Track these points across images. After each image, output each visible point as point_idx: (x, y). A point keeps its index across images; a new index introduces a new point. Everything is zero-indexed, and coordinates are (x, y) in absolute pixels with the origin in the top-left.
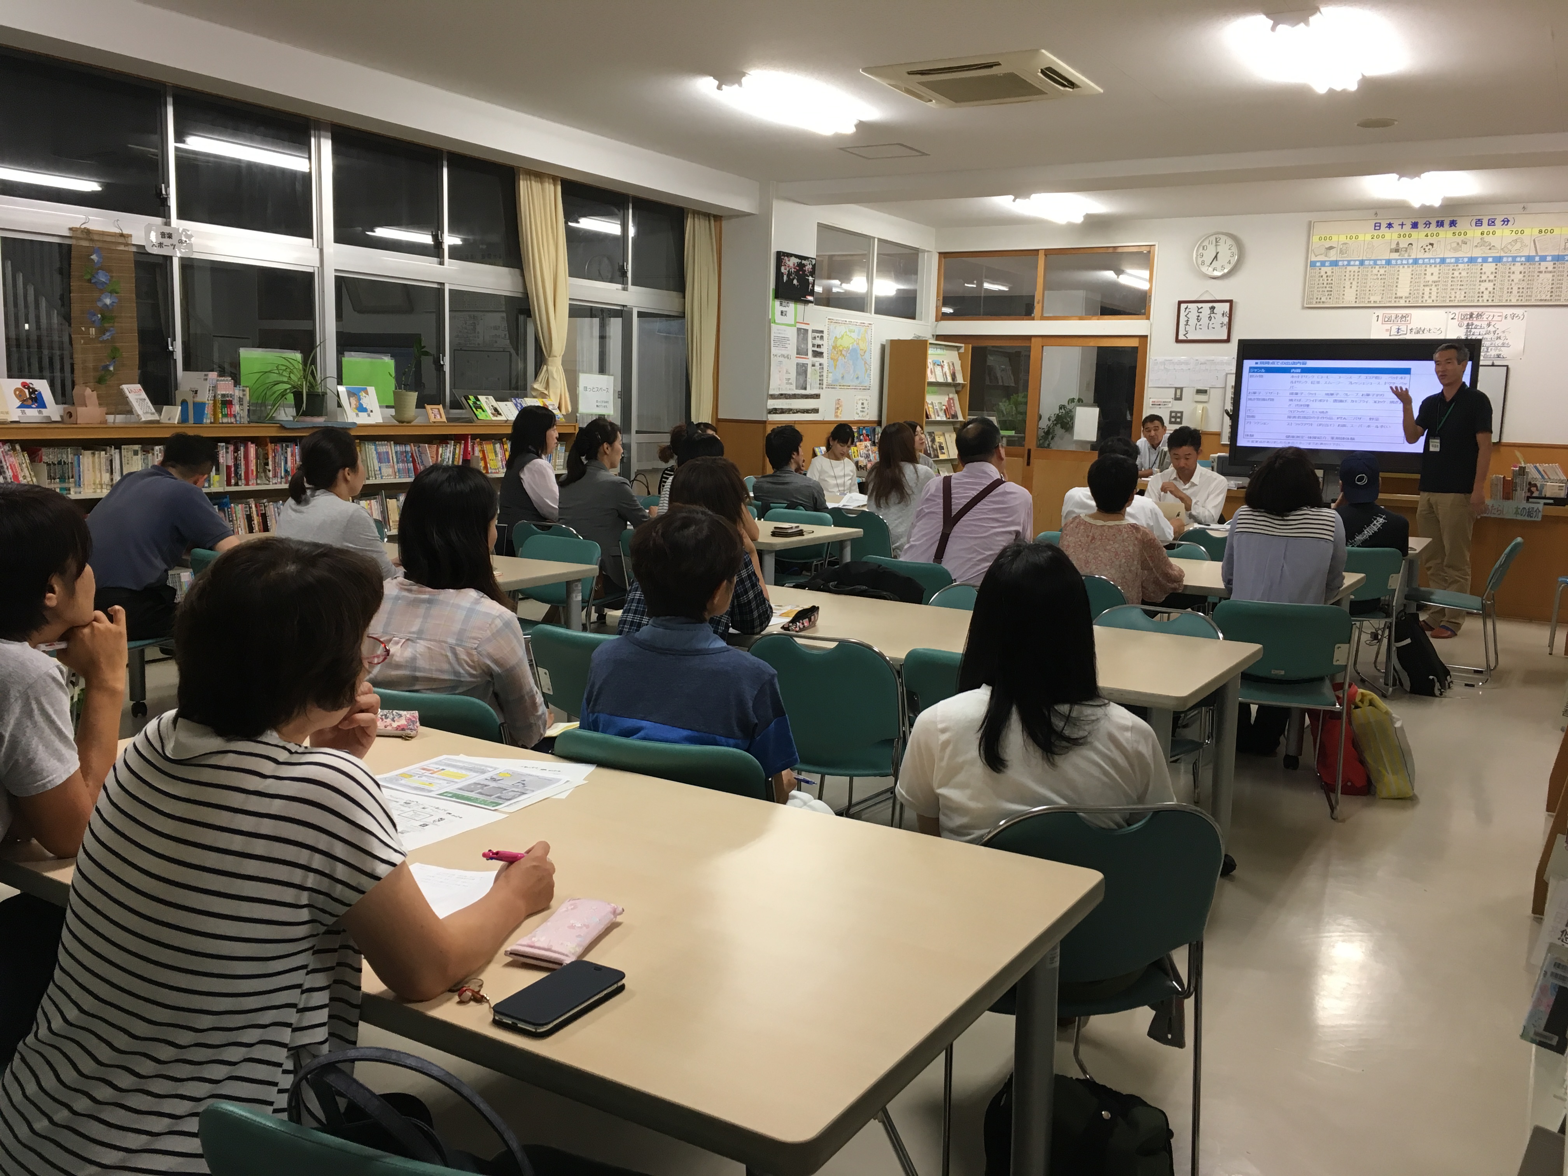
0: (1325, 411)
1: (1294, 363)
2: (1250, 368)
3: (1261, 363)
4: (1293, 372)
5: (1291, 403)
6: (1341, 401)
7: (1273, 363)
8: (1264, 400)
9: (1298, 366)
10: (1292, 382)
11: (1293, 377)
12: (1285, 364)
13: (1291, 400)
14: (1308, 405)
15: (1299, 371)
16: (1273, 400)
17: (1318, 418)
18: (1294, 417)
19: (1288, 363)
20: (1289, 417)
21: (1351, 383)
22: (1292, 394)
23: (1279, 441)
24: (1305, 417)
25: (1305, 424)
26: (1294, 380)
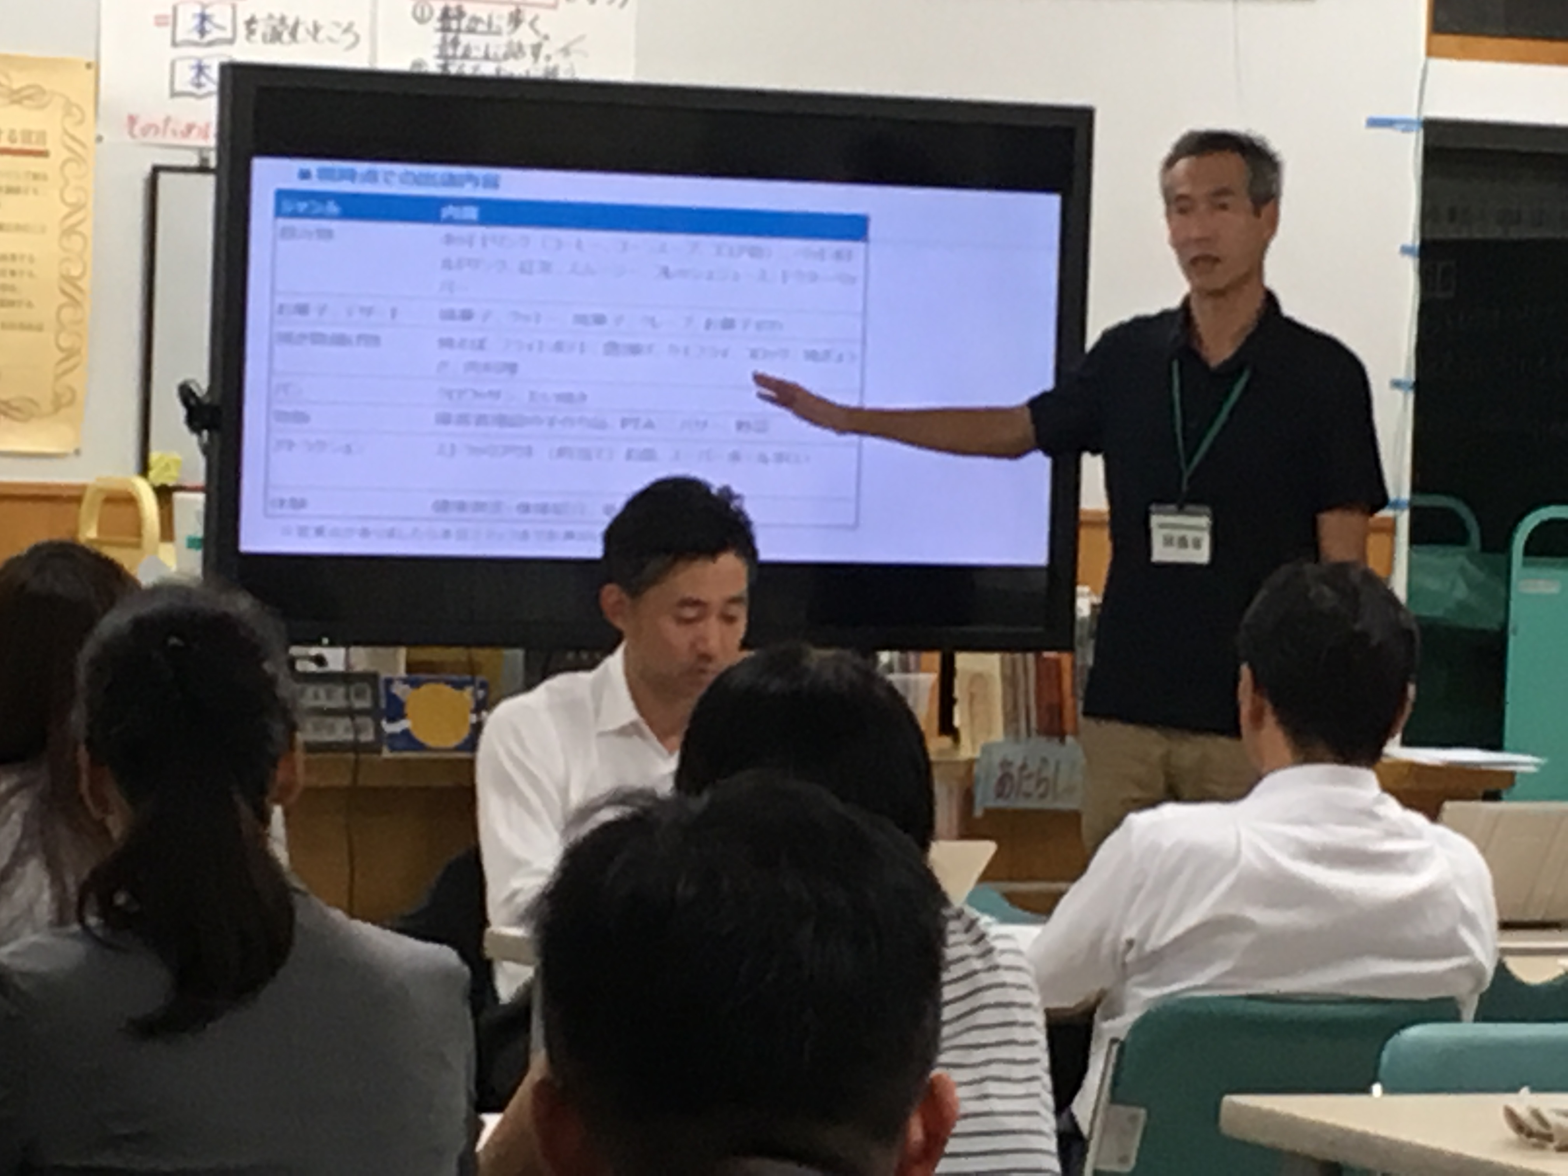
0: (575, 390)
1: (452, 181)
2: (281, 195)
3: (324, 175)
4: (450, 221)
5: (448, 354)
6: (635, 350)
7: (372, 177)
8: (341, 340)
9: (467, 191)
10: (447, 264)
11: (449, 239)
12: (418, 180)
13: (446, 343)
14: (512, 368)
15: (472, 213)
16: (375, 340)
17: (551, 422)
18: (463, 419)
19: (428, 180)
20: (444, 419)
21: (666, 272)
22: (448, 315)
23: (407, 527)
24: (502, 421)
25: (508, 449)
26: (457, 252)
